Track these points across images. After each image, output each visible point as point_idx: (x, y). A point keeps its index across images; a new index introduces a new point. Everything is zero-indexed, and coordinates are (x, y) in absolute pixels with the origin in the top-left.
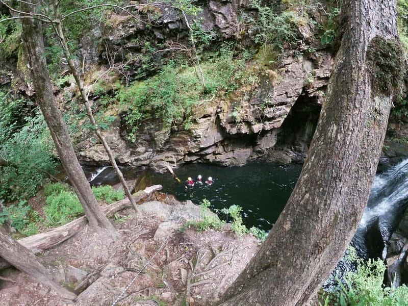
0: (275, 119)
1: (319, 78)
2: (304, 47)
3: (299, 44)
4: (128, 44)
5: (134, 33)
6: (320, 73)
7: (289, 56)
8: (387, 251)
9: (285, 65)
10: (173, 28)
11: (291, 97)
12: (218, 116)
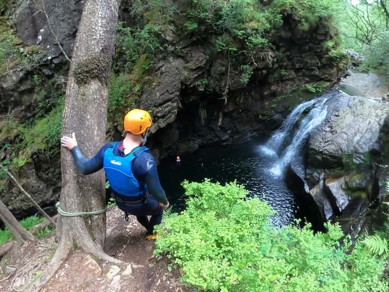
0: (166, 115)
1: (192, 70)
2: (171, 48)
3: (165, 48)
4: (22, 87)
5: (24, 76)
6: (191, 65)
7: (160, 59)
8: (308, 186)
9: (159, 68)
10: (58, 62)
11: (173, 93)
12: (117, 130)
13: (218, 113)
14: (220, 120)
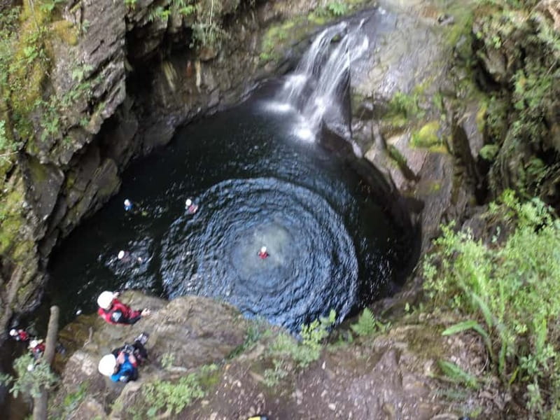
0: (111, 91)
11: (114, 43)
13: (193, 65)
14: (198, 75)
